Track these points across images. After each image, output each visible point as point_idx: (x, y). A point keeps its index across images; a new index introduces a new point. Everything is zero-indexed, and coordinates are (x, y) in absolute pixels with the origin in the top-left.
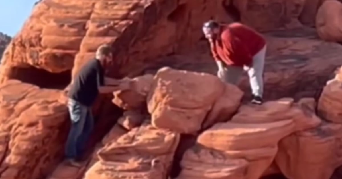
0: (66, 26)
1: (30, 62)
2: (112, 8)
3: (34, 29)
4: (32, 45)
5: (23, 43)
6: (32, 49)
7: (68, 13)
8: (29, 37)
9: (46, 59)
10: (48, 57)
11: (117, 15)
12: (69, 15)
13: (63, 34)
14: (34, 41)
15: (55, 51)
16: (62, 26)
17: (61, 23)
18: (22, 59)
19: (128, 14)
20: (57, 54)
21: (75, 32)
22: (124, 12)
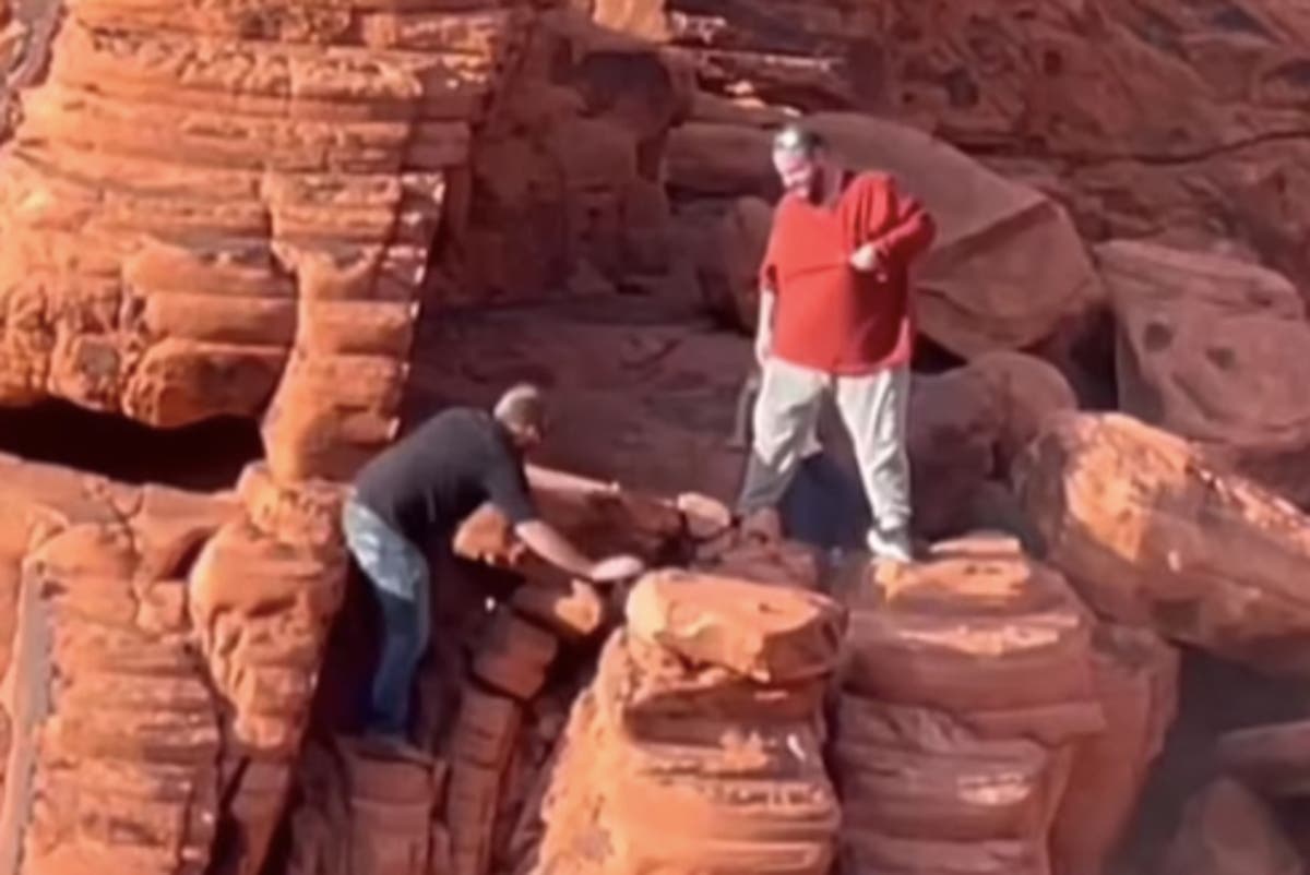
0: (224, 258)
1: (73, 388)
2: (330, 198)
3: (82, 266)
4: (92, 326)
5: (49, 317)
6: (92, 338)
7: (188, 212)
8: (84, 297)
9: (168, 376)
10: (180, 370)
11: (364, 224)
12: (196, 220)
13: (222, 286)
14: (101, 313)
15: (205, 348)
16: (210, 258)
17: (203, 251)
18: (29, 372)
19: (397, 223)
20: (217, 360)
21: (261, 282)
22: (387, 218)
